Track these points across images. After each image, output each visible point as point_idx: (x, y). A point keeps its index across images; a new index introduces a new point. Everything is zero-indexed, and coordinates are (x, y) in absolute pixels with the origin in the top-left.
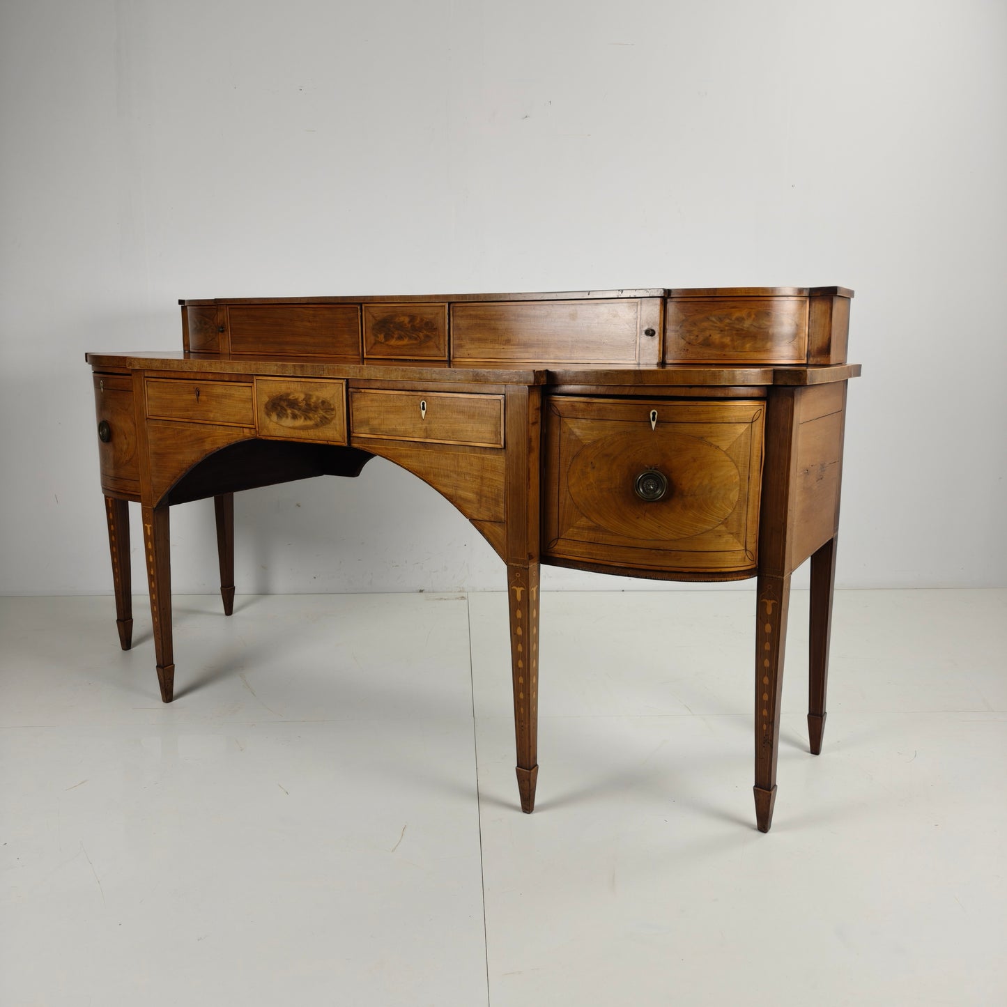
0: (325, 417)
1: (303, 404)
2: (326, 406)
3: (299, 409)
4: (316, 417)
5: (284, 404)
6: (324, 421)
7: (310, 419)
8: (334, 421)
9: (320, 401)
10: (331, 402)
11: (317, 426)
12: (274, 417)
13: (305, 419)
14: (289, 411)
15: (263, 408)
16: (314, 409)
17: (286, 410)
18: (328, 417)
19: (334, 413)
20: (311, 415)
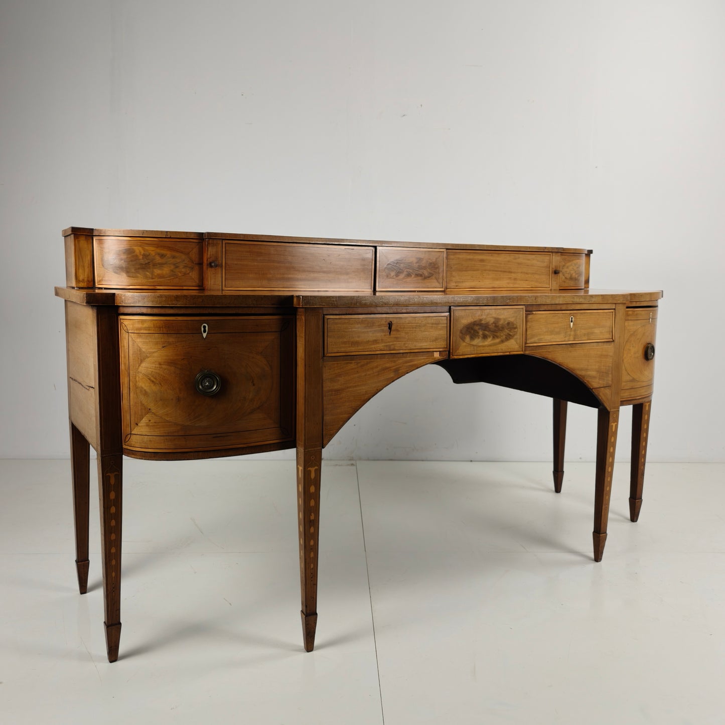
0: (509, 335)
1: (492, 327)
2: (511, 326)
3: (490, 331)
4: (503, 335)
5: (477, 328)
6: (509, 337)
7: (497, 337)
8: (515, 337)
9: (506, 322)
10: (515, 322)
11: (502, 341)
12: (468, 339)
13: (494, 337)
14: (481, 333)
15: (458, 333)
16: (501, 329)
17: (478, 333)
18: (511, 334)
19: (516, 330)
20: (498, 334)
